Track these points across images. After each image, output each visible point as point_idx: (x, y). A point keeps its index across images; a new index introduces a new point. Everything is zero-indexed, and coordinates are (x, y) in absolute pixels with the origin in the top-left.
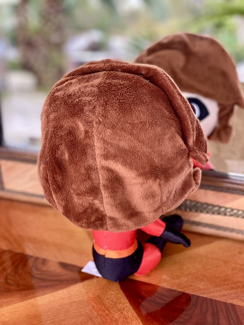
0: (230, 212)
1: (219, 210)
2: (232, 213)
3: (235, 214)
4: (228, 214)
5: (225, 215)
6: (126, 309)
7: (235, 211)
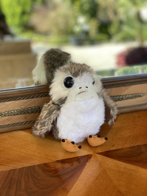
0: (125, 97)
1: (119, 98)
2: (126, 98)
3: (128, 97)
4: (124, 98)
5: (123, 99)
6: (127, 166)
7: (127, 96)
